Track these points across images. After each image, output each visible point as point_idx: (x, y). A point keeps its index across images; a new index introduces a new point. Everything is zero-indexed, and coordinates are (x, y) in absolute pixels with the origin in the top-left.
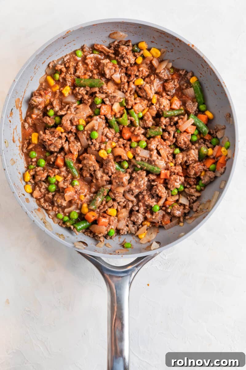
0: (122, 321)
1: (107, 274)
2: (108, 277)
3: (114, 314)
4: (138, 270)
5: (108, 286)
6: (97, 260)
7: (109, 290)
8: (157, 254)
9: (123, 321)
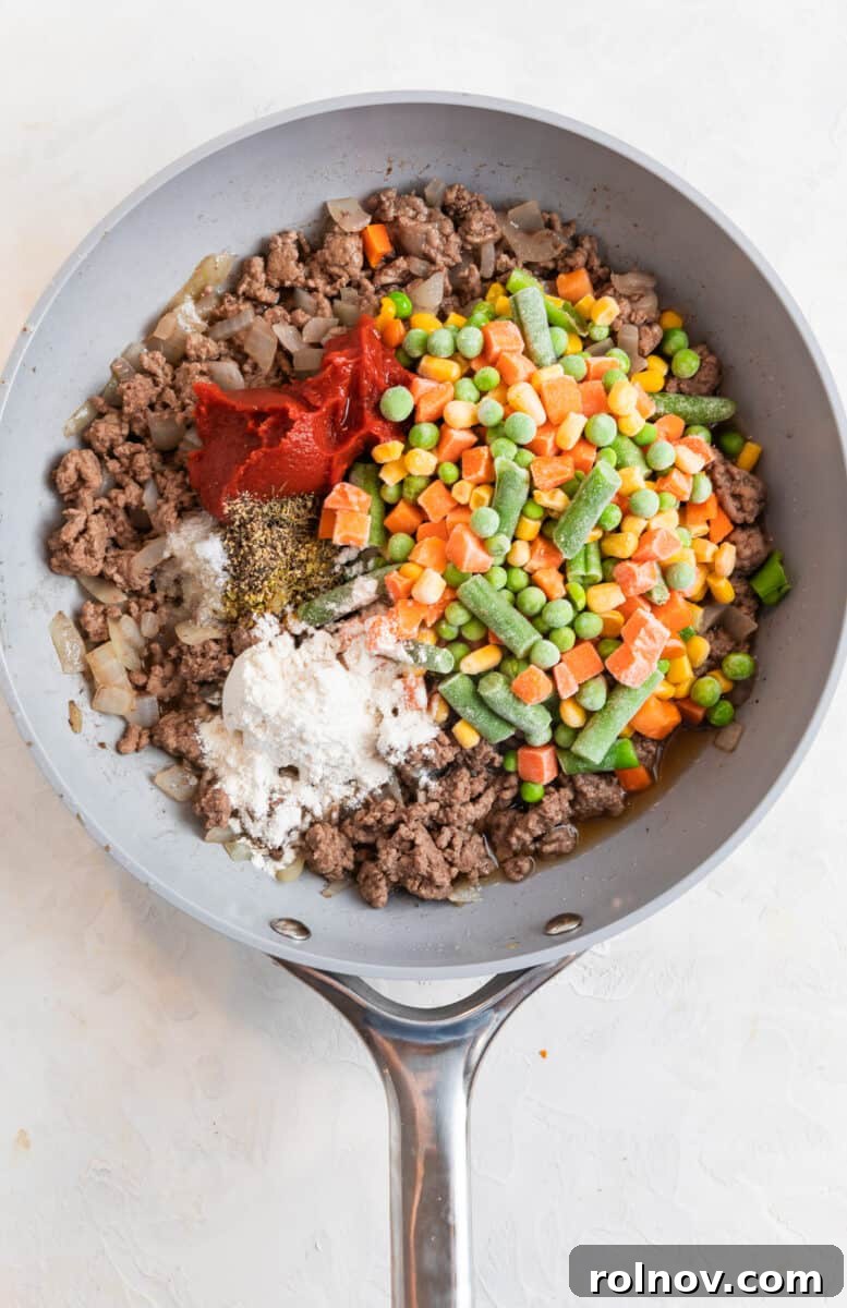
0: (443, 1214)
1: (386, 1039)
2: (388, 1047)
3: (414, 1188)
4: (499, 1022)
5: (390, 1084)
6: (348, 986)
7: (394, 1096)
8: (571, 962)
9: (448, 1211)
